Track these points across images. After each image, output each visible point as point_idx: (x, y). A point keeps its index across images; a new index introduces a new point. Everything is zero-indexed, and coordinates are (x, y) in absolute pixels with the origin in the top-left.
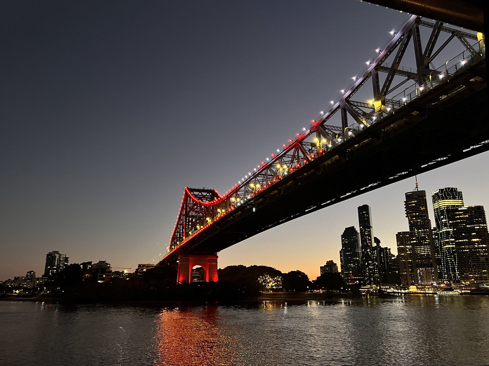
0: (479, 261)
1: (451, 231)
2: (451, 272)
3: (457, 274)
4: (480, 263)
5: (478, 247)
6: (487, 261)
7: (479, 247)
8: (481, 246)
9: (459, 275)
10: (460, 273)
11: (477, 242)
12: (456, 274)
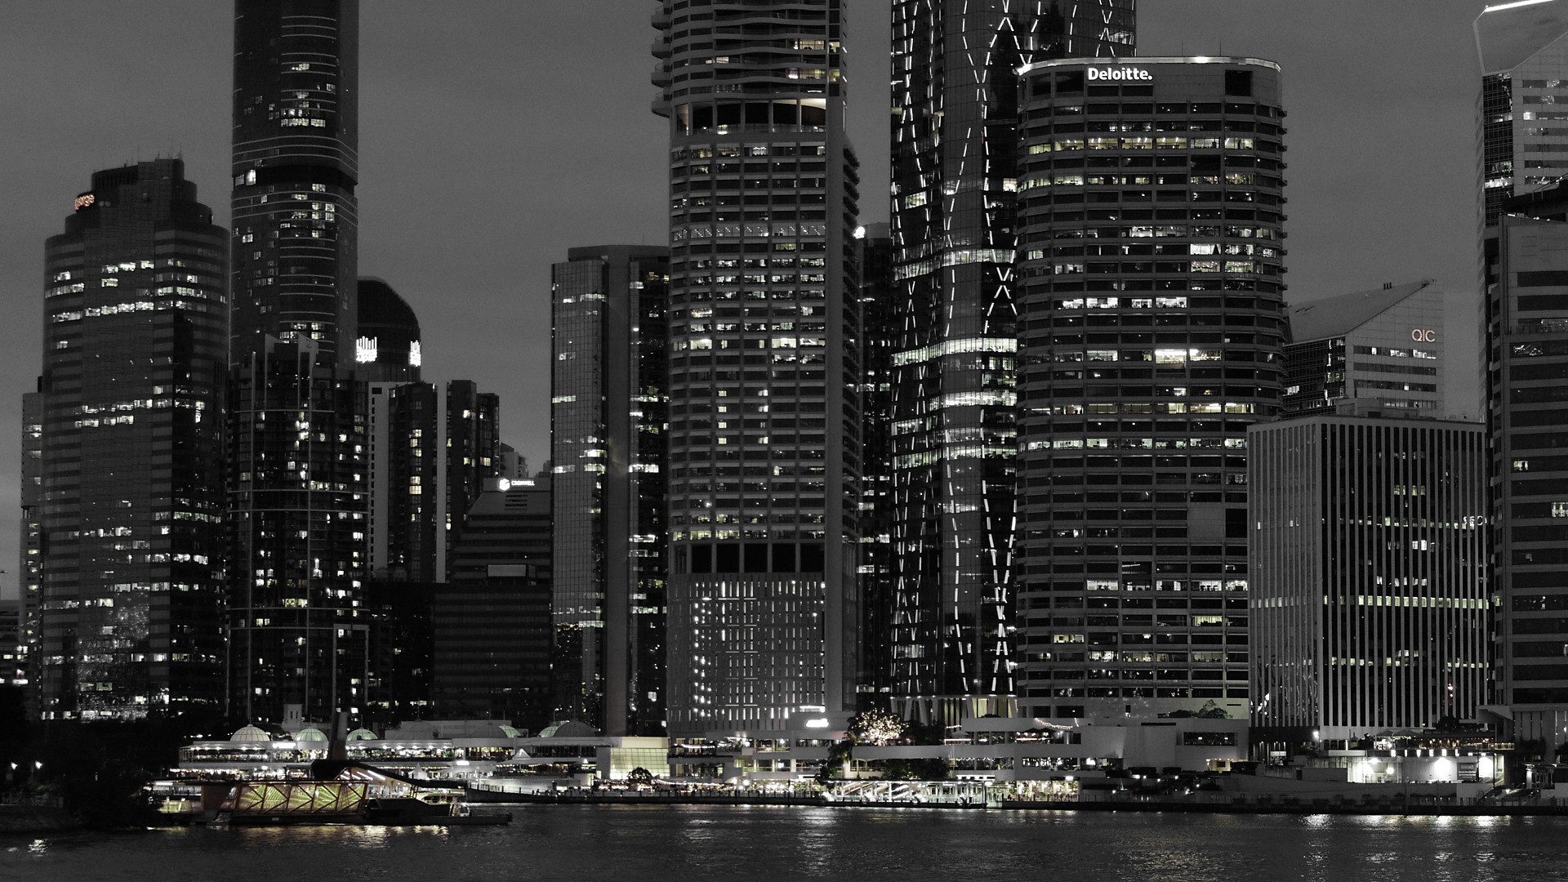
0: (1183, 533)
1: (1004, 266)
2: (954, 623)
3: (1002, 639)
4: (1182, 551)
5: (1189, 413)
6: (1236, 542)
7: (1194, 413)
8: (1215, 407)
9: (1020, 648)
10: (1022, 630)
11: (1192, 371)
12: (996, 638)
